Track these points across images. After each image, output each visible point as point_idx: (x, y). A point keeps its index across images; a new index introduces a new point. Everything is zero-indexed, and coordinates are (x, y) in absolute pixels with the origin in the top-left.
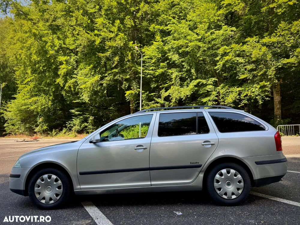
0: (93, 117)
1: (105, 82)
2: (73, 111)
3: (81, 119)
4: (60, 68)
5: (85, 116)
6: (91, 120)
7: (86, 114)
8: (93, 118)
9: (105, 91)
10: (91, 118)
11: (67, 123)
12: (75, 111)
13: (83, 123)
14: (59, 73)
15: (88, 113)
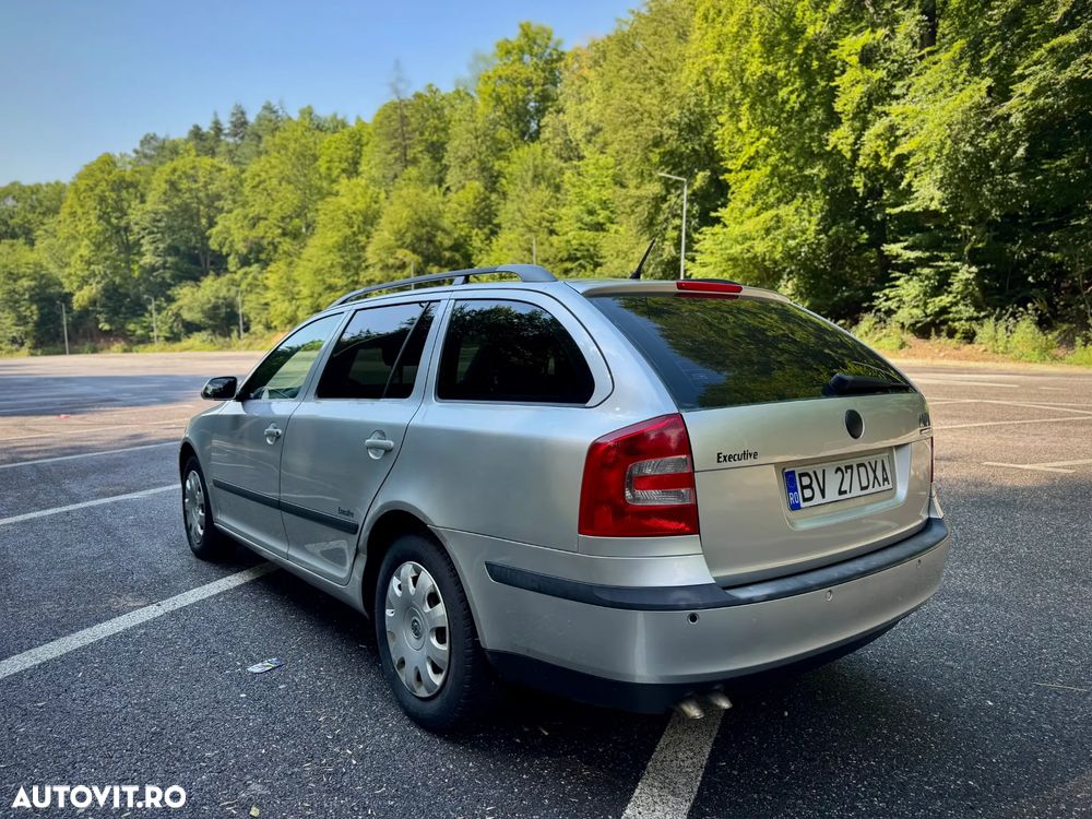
0: (974, 269)
1: (1015, 110)
2: (893, 249)
3: (928, 278)
4: (838, 87)
5: (941, 267)
6: (967, 283)
7: (942, 260)
8: (970, 273)
9: (1019, 146)
10: (966, 272)
11: (878, 298)
12: (905, 248)
13: (937, 296)
14: (838, 106)
15: (950, 252)
